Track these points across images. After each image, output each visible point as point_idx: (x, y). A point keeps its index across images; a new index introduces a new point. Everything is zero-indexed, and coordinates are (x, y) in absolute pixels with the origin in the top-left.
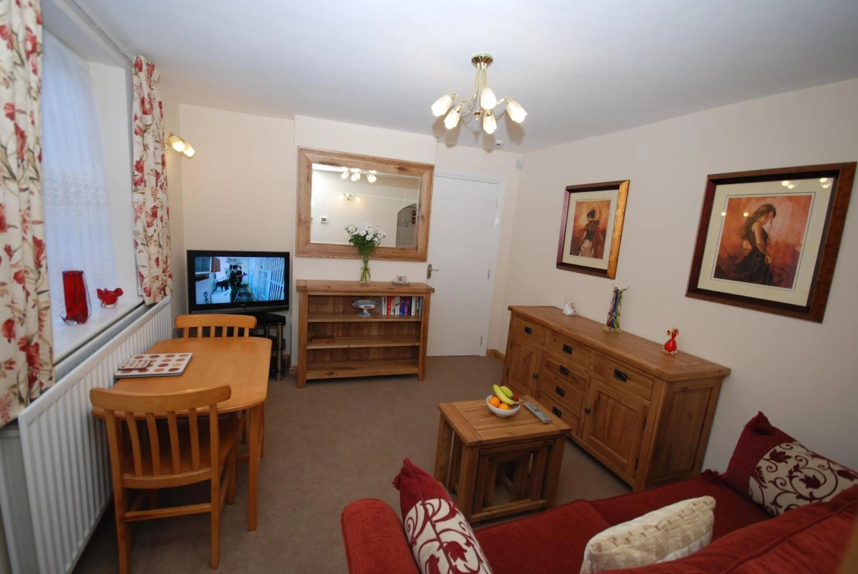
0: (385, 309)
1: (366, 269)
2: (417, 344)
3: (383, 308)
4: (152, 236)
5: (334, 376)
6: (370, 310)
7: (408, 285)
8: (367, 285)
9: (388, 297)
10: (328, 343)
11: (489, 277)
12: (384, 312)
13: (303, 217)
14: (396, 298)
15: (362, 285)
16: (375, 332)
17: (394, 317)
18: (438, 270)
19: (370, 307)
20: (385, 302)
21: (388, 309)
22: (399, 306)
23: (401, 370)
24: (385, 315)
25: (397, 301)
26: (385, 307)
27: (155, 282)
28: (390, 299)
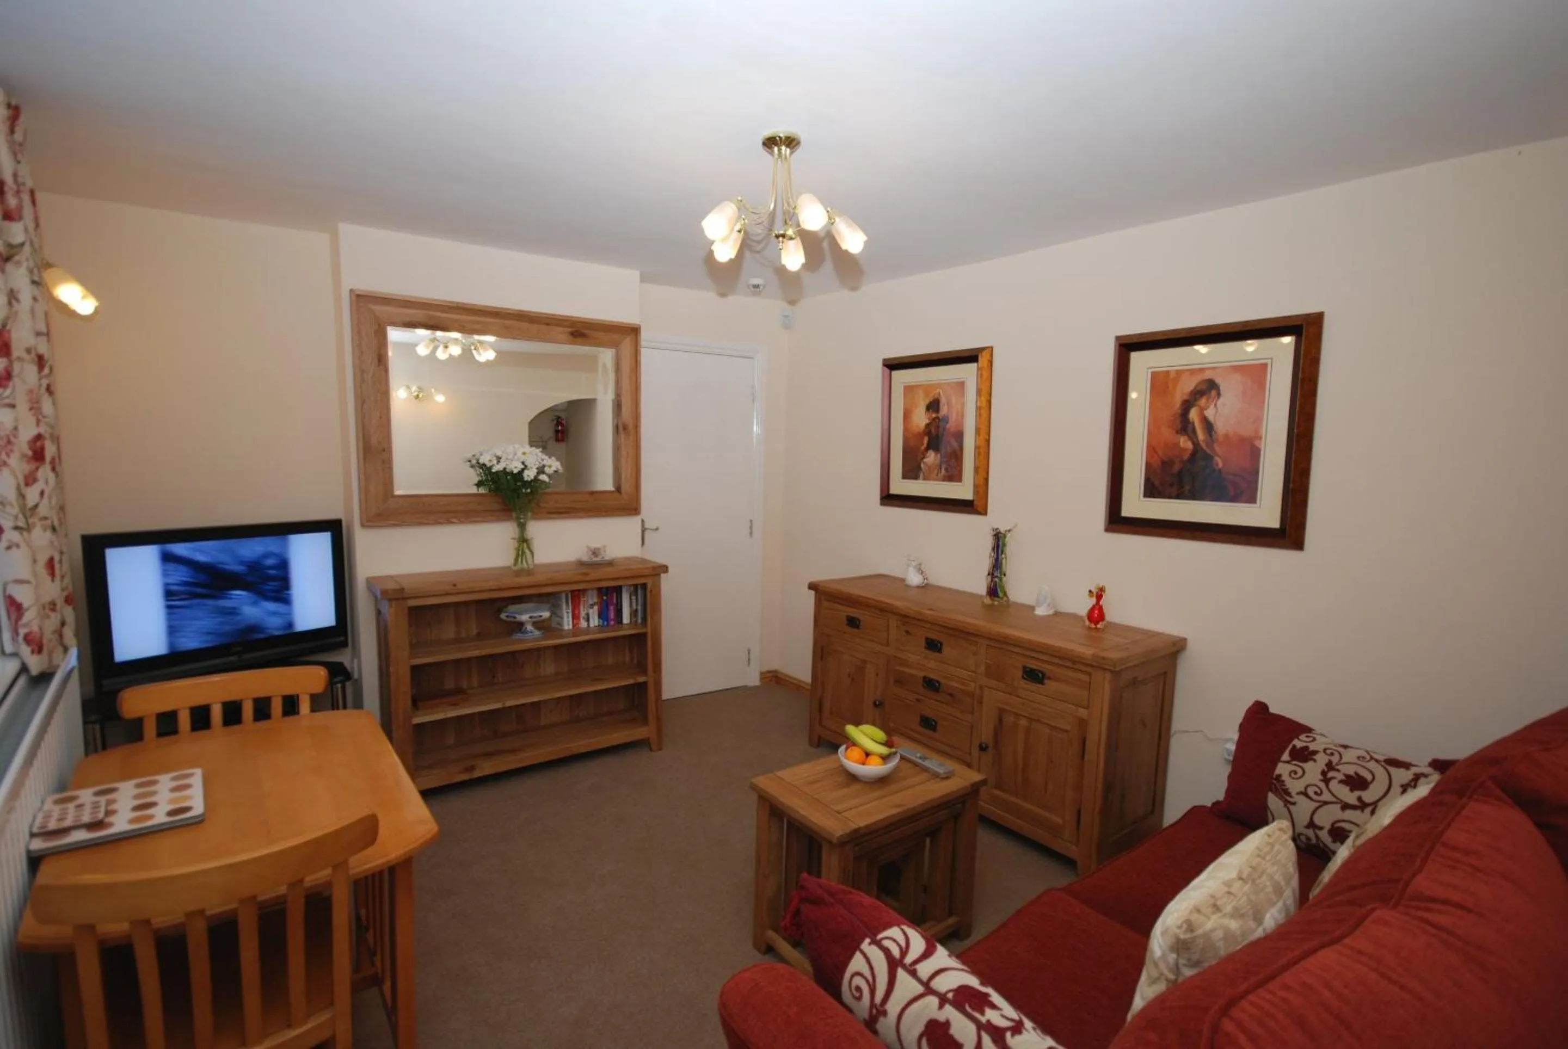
0: (568, 617)
1: (523, 540)
2: (641, 679)
3: (565, 615)
4: (36, 506)
5: (477, 774)
6: (539, 624)
7: (610, 563)
8: (529, 572)
9: (572, 592)
10: (455, 704)
11: (751, 533)
12: (567, 624)
13: (374, 441)
14: (590, 593)
15: (518, 573)
16: (548, 668)
17: (588, 630)
18: (657, 529)
19: (541, 616)
20: (567, 603)
21: (575, 617)
22: (596, 608)
23: (616, 735)
24: (569, 630)
25: (592, 598)
26: (568, 613)
27: (48, 617)
28: (576, 597)
